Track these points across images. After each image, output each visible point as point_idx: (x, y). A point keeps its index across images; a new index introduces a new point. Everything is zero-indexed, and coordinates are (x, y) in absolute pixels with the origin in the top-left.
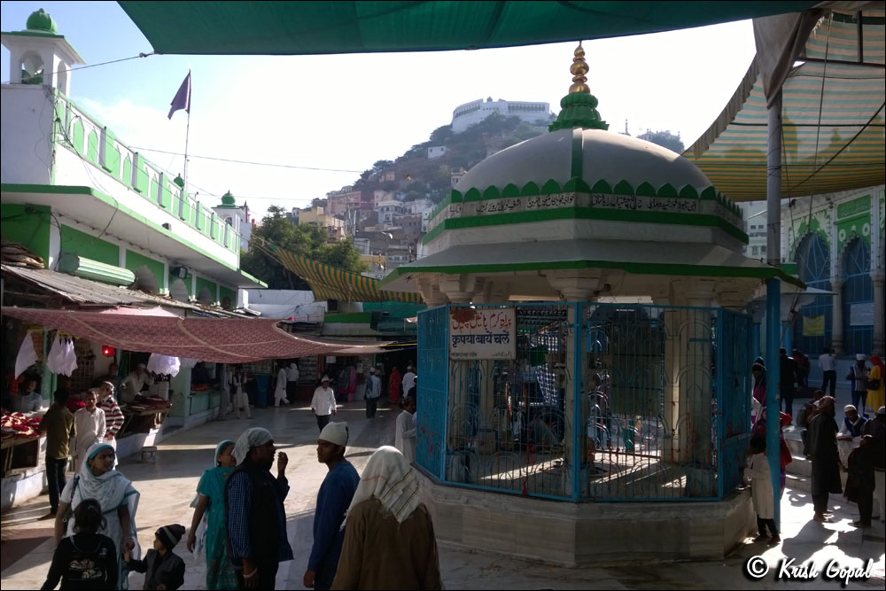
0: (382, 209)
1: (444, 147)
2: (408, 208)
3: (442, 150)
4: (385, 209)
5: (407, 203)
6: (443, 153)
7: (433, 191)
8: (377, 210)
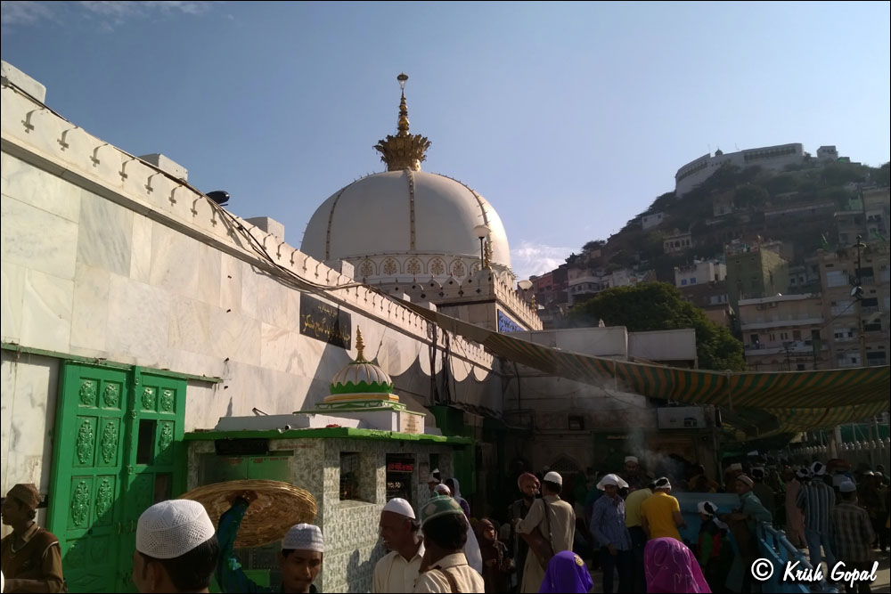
0: (574, 289)
1: (662, 214)
2: (605, 284)
3: (659, 217)
4: (577, 288)
5: (605, 278)
6: (661, 220)
7: (642, 262)
8: (566, 290)
